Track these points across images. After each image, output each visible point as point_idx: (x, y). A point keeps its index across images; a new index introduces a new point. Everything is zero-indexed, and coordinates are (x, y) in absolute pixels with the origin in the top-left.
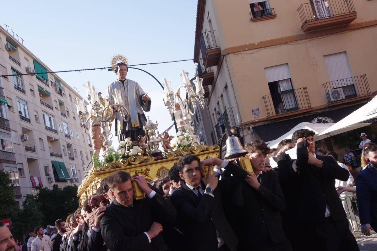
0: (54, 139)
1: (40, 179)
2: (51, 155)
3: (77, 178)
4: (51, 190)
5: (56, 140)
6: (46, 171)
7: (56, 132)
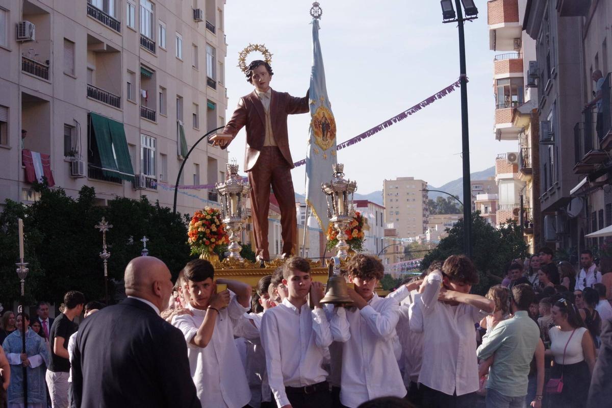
0: (105, 49)
1: (49, 162)
2: (92, 93)
3: (152, 177)
4: (72, 200)
5: (112, 51)
6: (68, 139)
7: (115, 25)
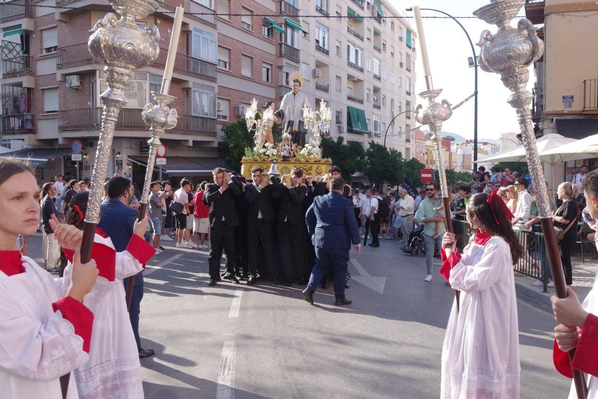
0: (356, 79)
2: (349, 98)
3: (379, 132)
5: (359, 81)
6: (338, 117)
7: (362, 70)
